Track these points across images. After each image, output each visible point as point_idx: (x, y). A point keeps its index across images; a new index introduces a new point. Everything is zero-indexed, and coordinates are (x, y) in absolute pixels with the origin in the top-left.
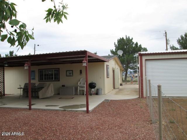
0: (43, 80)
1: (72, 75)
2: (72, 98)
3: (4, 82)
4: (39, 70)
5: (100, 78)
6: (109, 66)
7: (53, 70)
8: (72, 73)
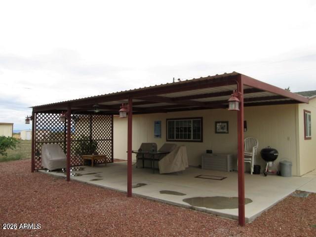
0: (174, 138)
1: (225, 130)
2: (221, 180)
3: (112, 140)
4: (167, 120)
5: (288, 139)
6: (310, 112)
7: (192, 120)
8: (226, 127)
